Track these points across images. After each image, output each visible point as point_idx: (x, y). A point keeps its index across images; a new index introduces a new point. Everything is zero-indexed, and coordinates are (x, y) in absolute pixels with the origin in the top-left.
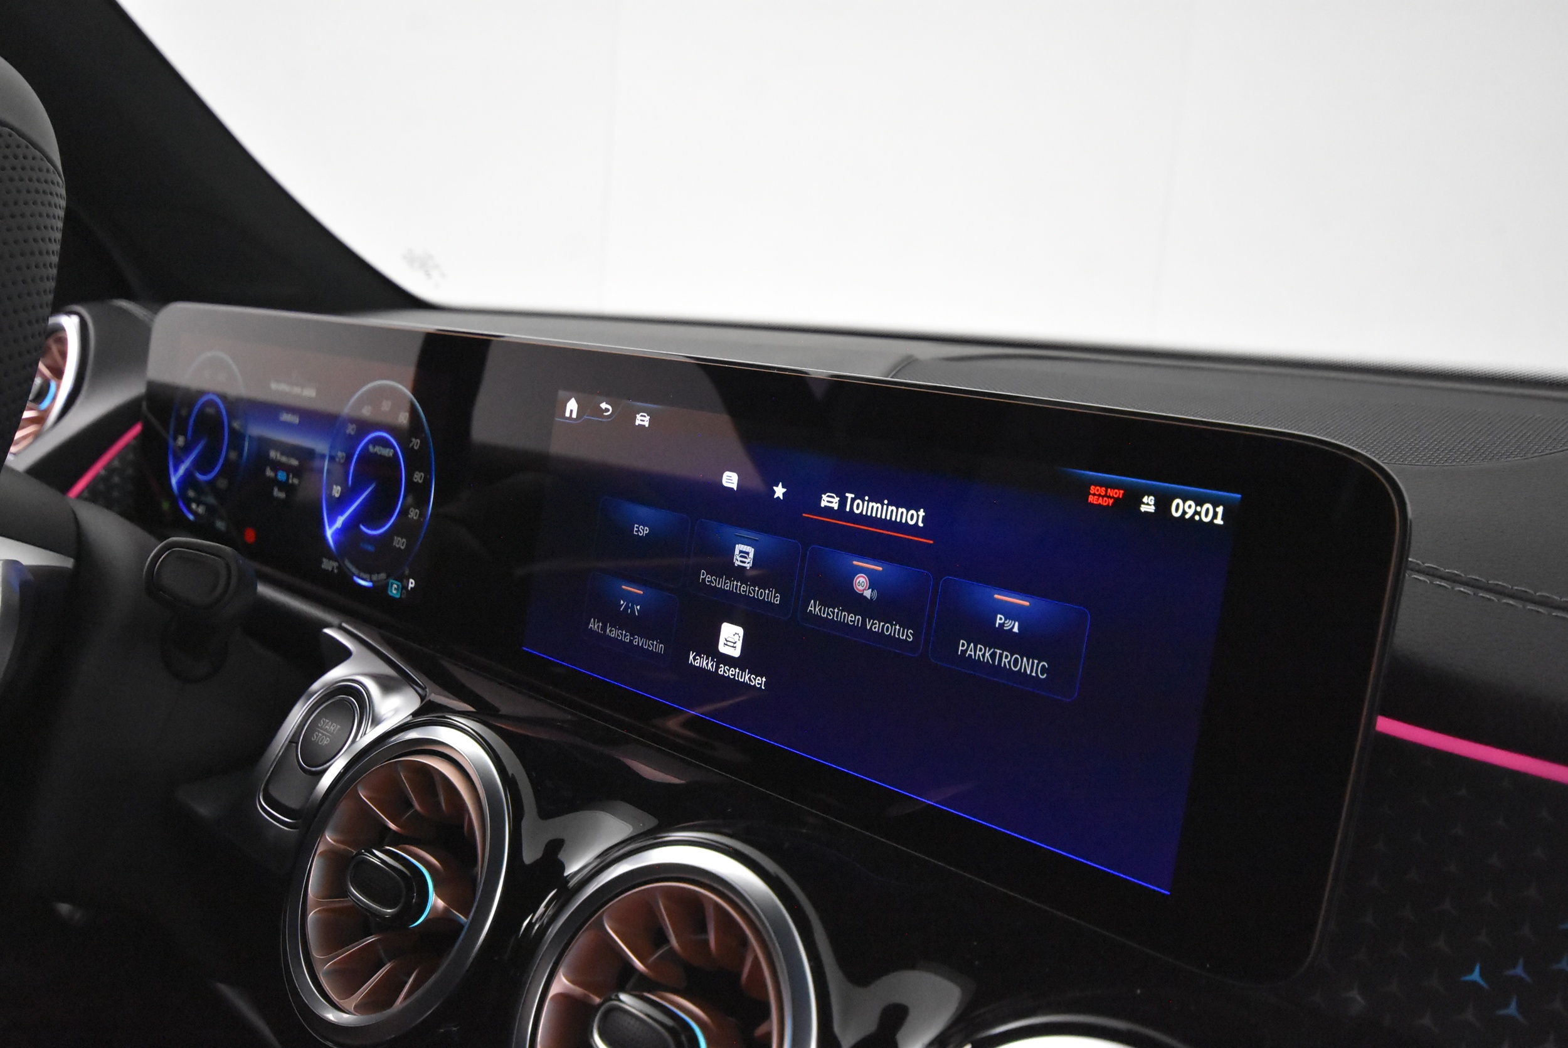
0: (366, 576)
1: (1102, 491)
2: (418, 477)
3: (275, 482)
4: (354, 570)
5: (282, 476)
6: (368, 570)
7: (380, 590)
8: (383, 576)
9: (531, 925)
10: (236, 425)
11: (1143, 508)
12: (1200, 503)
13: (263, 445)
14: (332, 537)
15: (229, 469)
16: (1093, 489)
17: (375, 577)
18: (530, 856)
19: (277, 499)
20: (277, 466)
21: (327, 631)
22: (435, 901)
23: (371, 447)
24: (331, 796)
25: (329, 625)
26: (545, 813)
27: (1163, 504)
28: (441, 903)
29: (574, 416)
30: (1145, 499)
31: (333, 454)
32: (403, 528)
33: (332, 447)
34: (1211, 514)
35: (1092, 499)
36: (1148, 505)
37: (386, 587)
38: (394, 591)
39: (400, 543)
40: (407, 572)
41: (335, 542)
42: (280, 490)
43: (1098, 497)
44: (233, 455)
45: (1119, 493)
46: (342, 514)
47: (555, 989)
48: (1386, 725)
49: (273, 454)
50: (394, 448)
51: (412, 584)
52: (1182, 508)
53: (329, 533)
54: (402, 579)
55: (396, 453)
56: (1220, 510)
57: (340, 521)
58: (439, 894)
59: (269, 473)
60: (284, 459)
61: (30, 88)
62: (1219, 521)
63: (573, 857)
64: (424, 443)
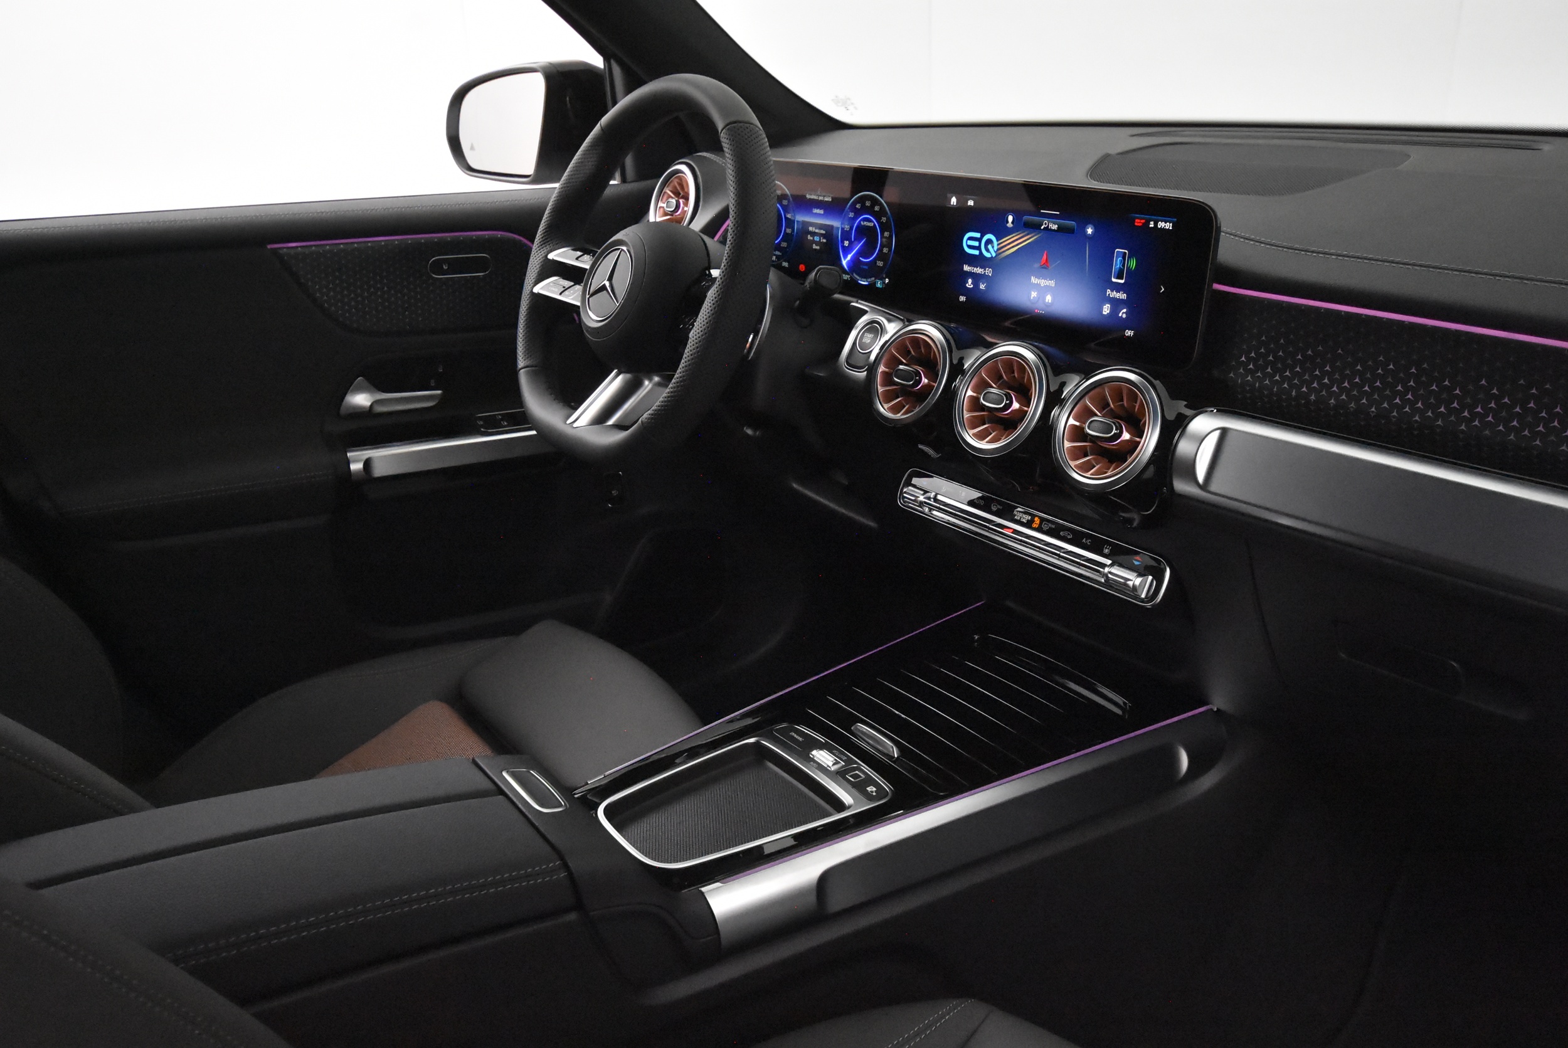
0: (864, 280)
1: (1139, 221)
2: (886, 234)
3: (814, 242)
4: (858, 278)
5: (817, 239)
6: (864, 276)
7: (872, 286)
8: (873, 279)
9: (955, 386)
10: (789, 216)
11: (1151, 226)
12: (1166, 223)
13: (805, 225)
14: (847, 265)
15: (787, 237)
16: (1136, 221)
17: (869, 280)
18: (955, 362)
19: (816, 249)
20: (813, 234)
21: (852, 304)
22: (925, 381)
23: (862, 223)
24: (879, 358)
25: (853, 302)
26: (959, 348)
27: (1156, 224)
28: (926, 381)
29: (955, 204)
30: (1151, 223)
31: (843, 226)
32: (881, 256)
33: (842, 224)
34: (1168, 226)
35: (1136, 224)
36: (1152, 225)
37: (875, 283)
38: (879, 285)
39: (880, 264)
40: (884, 276)
41: (848, 267)
42: (817, 245)
43: (1138, 223)
44: (789, 231)
45: (1143, 221)
46: (850, 254)
47: (968, 395)
48: (1216, 286)
49: (811, 229)
50: (873, 222)
51: (887, 281)
52: (1161, 225)
53: (844, 263)
54: (882, 279)
55: (875, 225)
56: (1171, 224)
57: (849, 257)
58: (926, 377)
59: (809, 237)
60: (817, 231)
61: (709, 78)
62: (1171, 228)
63: (966, 362)
64: (888, 219)
